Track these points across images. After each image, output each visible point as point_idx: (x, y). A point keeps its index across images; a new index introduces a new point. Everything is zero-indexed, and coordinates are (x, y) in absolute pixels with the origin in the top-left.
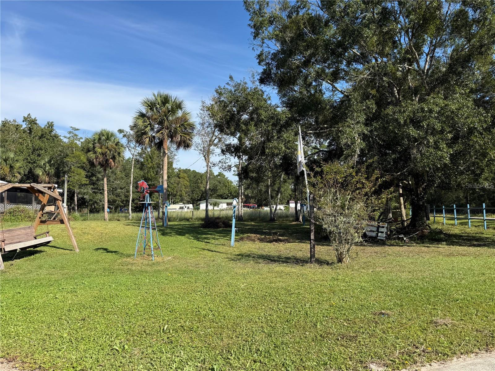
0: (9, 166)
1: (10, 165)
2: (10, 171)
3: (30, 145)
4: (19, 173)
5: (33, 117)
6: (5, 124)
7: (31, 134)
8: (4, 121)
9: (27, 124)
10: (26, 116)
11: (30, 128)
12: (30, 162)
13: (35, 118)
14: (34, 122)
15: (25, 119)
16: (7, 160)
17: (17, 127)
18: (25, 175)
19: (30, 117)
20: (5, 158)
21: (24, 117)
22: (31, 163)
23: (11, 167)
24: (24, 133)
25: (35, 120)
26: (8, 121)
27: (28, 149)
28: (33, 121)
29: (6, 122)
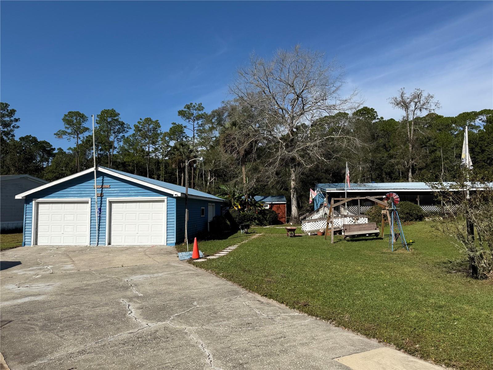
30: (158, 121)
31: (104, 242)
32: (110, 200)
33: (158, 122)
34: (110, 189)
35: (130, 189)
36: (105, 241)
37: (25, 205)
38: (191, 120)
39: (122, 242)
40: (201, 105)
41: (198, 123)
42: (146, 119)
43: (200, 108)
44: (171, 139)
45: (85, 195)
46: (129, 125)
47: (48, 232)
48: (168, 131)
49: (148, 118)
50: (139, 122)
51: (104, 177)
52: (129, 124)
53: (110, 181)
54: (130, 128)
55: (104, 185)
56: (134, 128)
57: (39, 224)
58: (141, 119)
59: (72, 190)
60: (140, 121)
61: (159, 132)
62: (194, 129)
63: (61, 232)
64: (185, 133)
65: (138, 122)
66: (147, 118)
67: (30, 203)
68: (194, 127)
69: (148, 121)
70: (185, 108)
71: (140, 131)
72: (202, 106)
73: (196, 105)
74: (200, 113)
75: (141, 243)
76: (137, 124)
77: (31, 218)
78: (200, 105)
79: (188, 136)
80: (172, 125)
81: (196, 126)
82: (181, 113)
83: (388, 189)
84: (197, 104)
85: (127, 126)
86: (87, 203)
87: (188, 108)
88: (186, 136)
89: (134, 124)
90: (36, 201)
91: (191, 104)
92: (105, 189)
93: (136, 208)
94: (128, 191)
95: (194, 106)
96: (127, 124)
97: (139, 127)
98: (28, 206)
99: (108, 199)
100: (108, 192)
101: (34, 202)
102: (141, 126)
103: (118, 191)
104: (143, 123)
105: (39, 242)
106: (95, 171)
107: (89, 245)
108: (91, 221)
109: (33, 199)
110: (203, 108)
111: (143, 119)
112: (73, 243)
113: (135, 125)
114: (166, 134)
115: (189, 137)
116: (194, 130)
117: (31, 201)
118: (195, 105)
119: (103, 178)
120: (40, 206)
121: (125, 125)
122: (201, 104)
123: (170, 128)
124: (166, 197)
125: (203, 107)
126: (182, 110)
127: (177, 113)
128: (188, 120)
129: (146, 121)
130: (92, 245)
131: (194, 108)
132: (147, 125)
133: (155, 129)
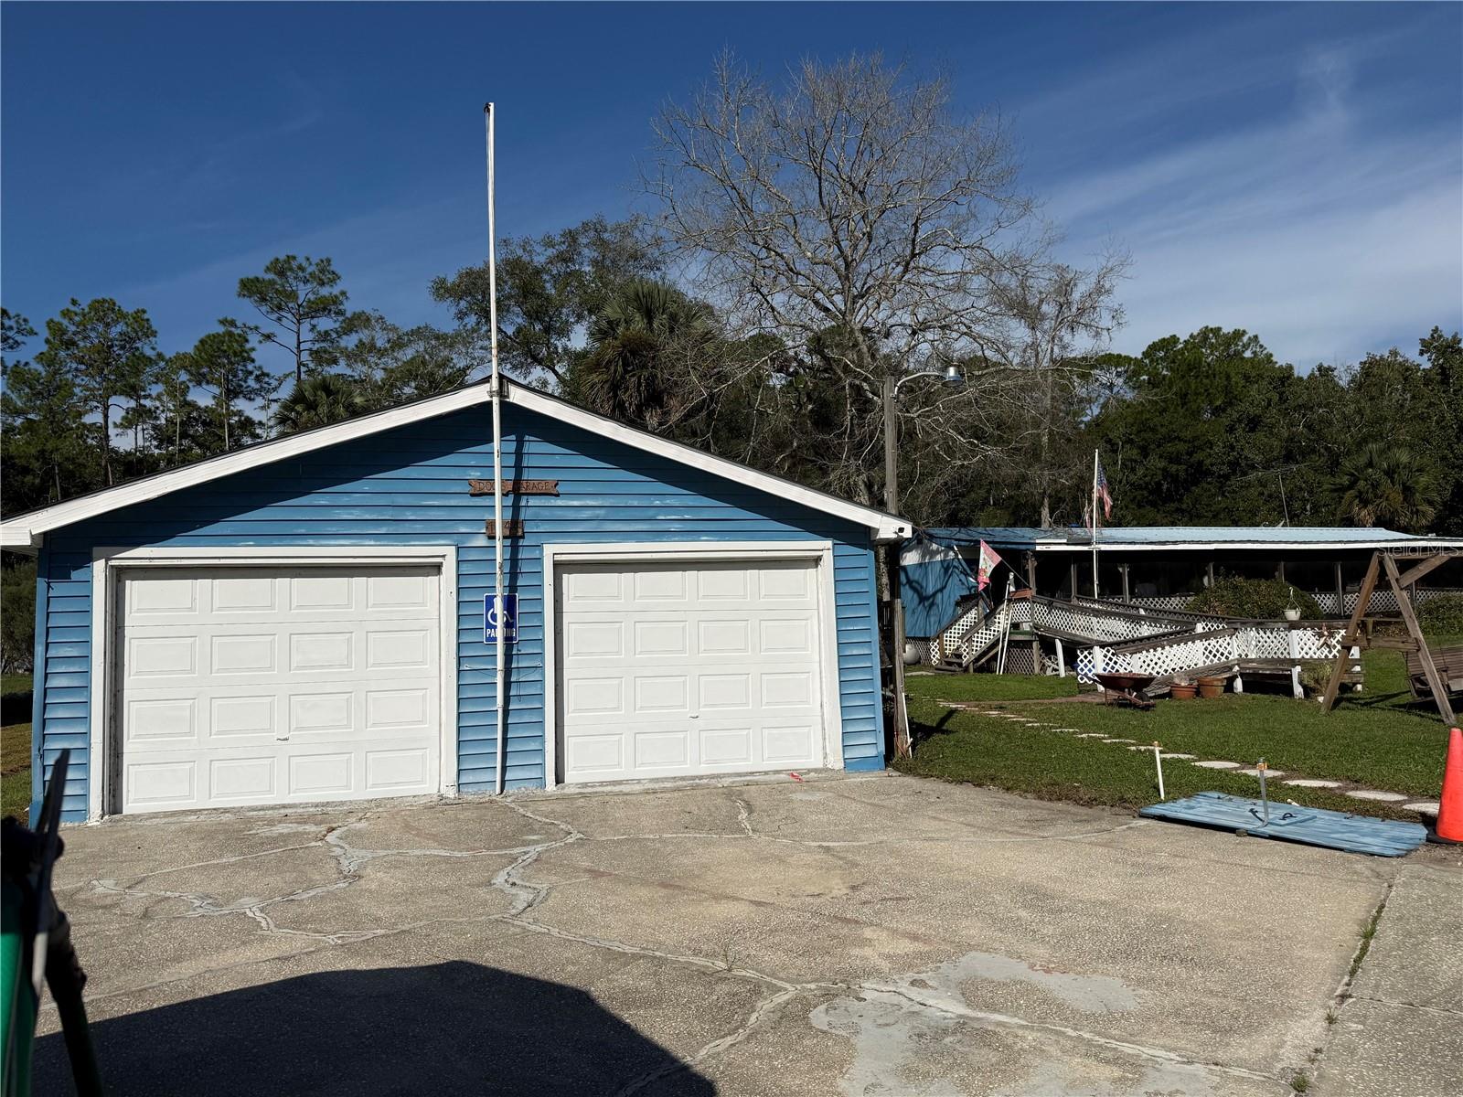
0: (1398, 487)
1: (1404, 484)
2: (1405, 499)
3: (1448, 416)
4: (1431, 503)
5: (1448, 335)
6: (1369, 367)
7: (1448, 384)
8: (1365, 363)
9: (1433, 357)
10: (1427, 337)
11: (1441, 367)
12: (1454, 463)
13: (1454, 337)
14: (1452, 347)
15: (1426, 347)
16: (1394, 472)
17: (1407, 371)
18: (1444, 504)
19: (1441, 336)
20: (1389, 466)
21: (1423, 341)
22: (1457, 467)
23: (1407, 491)
24: (1426, 385)
25: (1456, 340)
26: (1378, 358)
27: (1443, 428)
28: (1449, 347)
29: (1371, 363)
30: (144, 312)
31: (535, 773)
32: (558, 558)
33: (146, 316)
34: (559, 502)
35: (657, 503)
36: (542, 765)
37: (41, 584)
38: (289, 316)
39: (619, 764)
40: (329, 265)
41: (314, 326)
42: (98, 302)
43: (325, 274)
44: (200, 380)
45: (419, 528)
46: (25, 320)
47: (191, 733)
48: (190, 350)
49: (104, 301)
50: (66, 313)
51: (527, 438)
52: (27, 317)
53: (557, 461)
54: (32, 333)
55: (525, 477)
56: (45, 333)
57: (128, 694)
58: (74, 302)
59: (345, 500)
60: (72, 308)
61: (149, 352)
62: (299, 345)
63: (271, 730)
64: (253, 361)
65: (62, 312)
66: (100, 298)
67: (75, 575)
68: (299, 339)
69: (104, 310)
70: (268, 270)
71: (70, 344)
72: (332, 268)
73: (311, 264)
74: (325, 291)
75: (716, 762)
76: (58, 318)
77: (87, 658)
78: (325, 265)
79: (265, 371)
80: (221, 329)
81: (306, 335)
82: (250, 287)
83: (1209, 542)
84: (315, 260)
85: (17, 322)
86: (436, 569)
87: (281, 273)
88: (258, 373)
89: (48, 319)
90: (110, 563)
91: (291, 258)
92: (533, 501)
93: (683, 597)
94: (650, 513)
95: (301, 268)
96: (18, 316)
97: (64, 332)
98: (59, 588)
99: (551, 551)
100: (546, 514)
101: (99, 567)
102: (73, 328)
103: (601, 513)
104: (84, 316)
105: (132, 797)
106: (496, 400)
107: (451, 793)
108: (459, 664)
109: (96, 550)
110: (335, 278)
111: (85, 304)
112: (347, 787)
113: (52, 321)
114: (181, 362)
115: (268, 375)
116: (300, 351)
117: (86, 560)
118: (305, 264)
119: (520, 443)
120: (133, 588)
121: (9, 318)
122: (329, 261)
123: (199, 339)
124: (828, 543)
125: (334, 273)
126: (257, 279)
127: (237, 287)
128: (275, 316)
129: (97, 311)
130: (470, 789)
131: (300, 274)
132: (101, 328)
133: (128, 341)
